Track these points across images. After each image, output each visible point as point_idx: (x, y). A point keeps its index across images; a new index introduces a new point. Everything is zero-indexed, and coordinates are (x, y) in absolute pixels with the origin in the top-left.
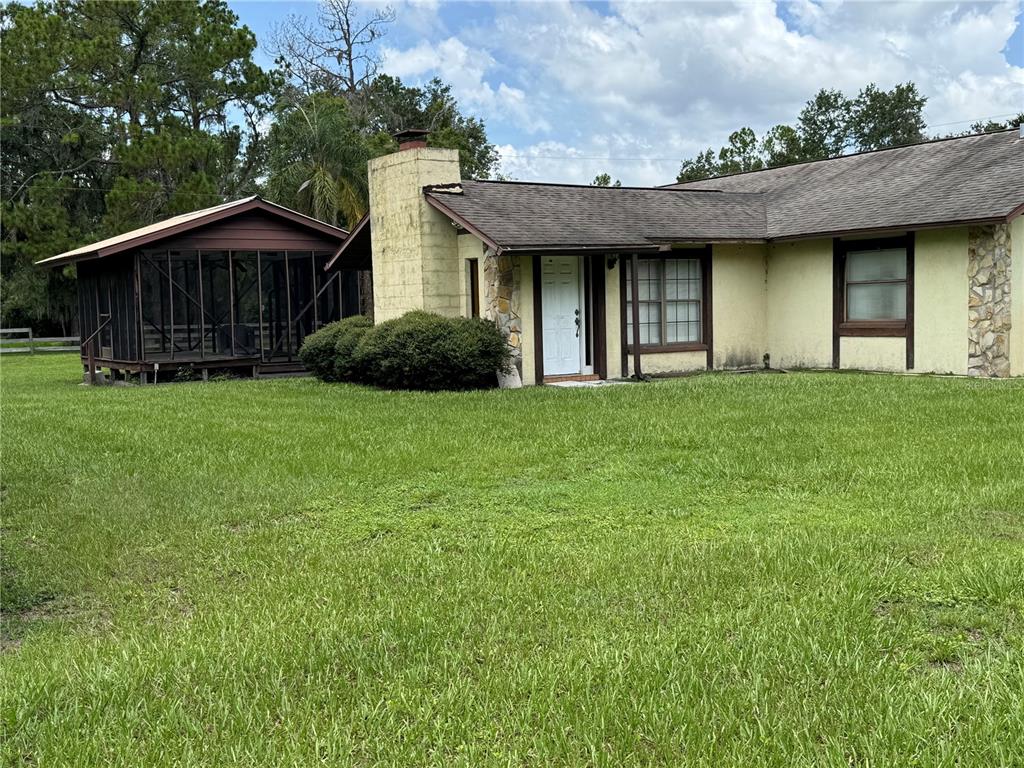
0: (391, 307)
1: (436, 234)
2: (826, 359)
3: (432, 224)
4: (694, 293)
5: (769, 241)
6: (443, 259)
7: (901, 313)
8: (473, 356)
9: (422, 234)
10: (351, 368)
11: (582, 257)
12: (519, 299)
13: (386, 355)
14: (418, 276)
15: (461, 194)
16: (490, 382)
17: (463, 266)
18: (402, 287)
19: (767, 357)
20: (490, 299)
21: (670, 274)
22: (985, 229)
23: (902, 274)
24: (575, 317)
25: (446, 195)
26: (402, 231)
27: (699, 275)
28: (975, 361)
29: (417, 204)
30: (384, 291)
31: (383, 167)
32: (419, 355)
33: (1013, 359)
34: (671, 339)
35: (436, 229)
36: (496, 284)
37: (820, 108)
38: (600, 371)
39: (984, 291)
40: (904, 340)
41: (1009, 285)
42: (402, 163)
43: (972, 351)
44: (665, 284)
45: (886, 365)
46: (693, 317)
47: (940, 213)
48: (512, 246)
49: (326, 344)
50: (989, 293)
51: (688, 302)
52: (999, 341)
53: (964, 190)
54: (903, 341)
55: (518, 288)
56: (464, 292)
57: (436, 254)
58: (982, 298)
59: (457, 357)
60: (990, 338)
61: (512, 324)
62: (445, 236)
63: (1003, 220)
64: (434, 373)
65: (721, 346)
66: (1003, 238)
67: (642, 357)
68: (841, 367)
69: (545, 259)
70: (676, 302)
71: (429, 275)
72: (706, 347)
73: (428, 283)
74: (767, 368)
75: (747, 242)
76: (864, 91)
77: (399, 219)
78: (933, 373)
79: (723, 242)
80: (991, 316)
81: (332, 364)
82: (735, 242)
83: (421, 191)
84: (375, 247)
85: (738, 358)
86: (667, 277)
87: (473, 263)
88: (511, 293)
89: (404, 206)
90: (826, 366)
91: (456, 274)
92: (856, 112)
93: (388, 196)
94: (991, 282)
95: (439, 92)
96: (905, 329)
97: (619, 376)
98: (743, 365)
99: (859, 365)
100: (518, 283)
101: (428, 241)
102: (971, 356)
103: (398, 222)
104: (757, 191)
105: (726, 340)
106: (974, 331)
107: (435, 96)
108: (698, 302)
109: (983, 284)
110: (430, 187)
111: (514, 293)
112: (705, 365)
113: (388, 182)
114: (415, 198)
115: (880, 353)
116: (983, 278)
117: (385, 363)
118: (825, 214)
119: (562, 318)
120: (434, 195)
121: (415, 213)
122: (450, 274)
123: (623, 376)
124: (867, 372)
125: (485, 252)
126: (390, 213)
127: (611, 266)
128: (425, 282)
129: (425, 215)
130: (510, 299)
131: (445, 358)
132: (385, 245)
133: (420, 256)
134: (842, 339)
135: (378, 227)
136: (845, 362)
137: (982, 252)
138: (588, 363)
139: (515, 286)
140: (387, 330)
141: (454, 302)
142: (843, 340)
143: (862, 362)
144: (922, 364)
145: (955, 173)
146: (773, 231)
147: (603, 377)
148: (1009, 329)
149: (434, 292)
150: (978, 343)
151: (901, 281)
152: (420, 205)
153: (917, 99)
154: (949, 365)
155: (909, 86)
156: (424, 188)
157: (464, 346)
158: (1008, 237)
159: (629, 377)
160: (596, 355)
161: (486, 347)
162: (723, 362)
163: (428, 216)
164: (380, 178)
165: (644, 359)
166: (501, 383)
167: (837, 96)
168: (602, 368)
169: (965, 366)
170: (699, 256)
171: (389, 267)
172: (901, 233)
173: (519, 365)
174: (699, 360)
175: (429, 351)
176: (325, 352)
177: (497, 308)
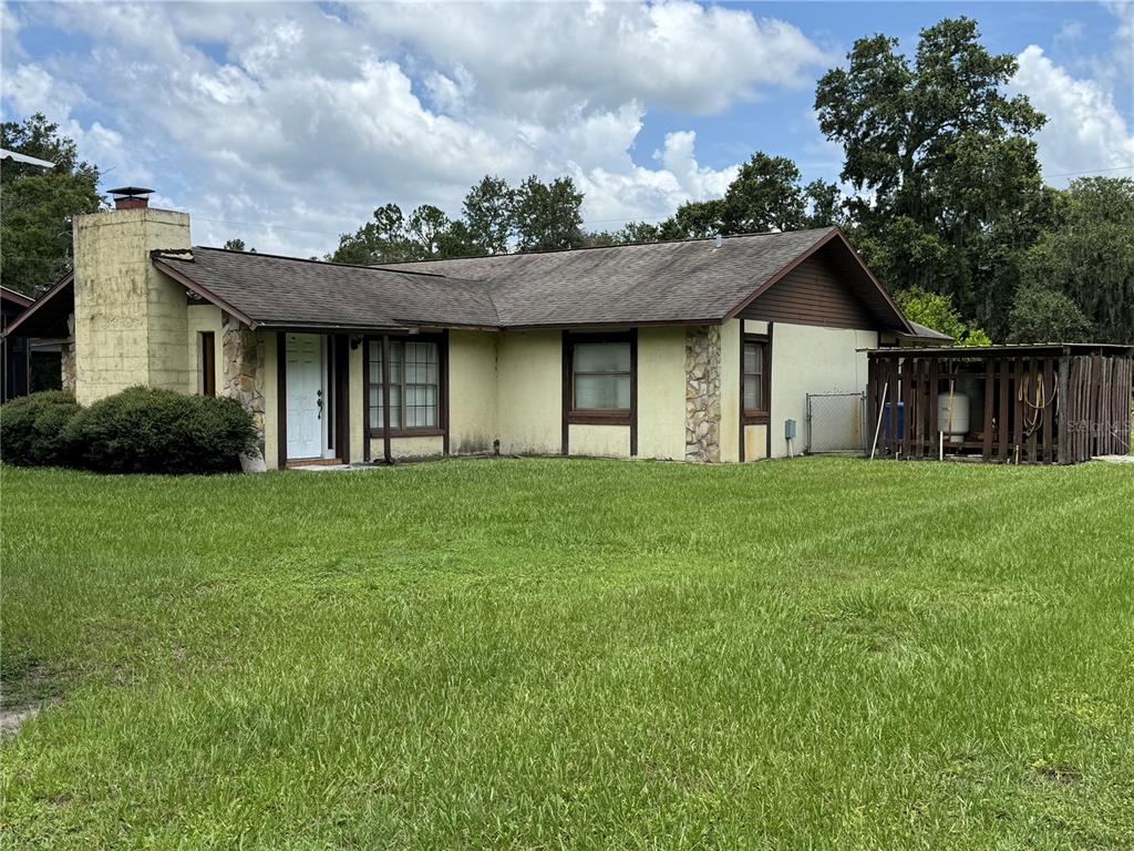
0: (101, 381)
1: (163, 303)
2: (555, 445)
3: (160, 292)
4: (433, 378)
5: (503, 329)
6: (171, 330)
7: (624, 403)
8: (219, 437)
9: (148, 302)
10: (55, 449)
11: (325, 336)
12: (263, 376)
13: (113, 434)
14: (143, 348)
15: (192, 261)
16: (234, 466)
17: (194, 340)
18: (118, 359)
19: (497, 443)
20: (231, 376)
21: (410, 357)
22: (701, 329)
23: (627, 367)
24: (317, 398)
25: (177, 262)
26: (121, 297)
27: (434, 358)
28: (692, 448)
29: (142, 269)
30: (91, 364)
31: (95, 225)
32: (157, 435)
33: (722, 446)
34: (409, 424)
35: (165, 298)
36: (239, 360)
37: (484, 194)
38: (343, 454)
39: (699, 385)
40: (628, 428)
41: (719, 381)
42: (122, 223)
43: (689, 439)
44: (404, 367)
45: (612, 452)
46: (430, 402)
47: (661, 312)
48: (265, 321)
49: (21, 422)
50: (704, 386)
51: (425, 387)
52: (712, 430)
53: (679, 292)
54: (627, 430)
55: (262, 366)
56: (195, 367)
57: (164, 325)
58: (698, 391)
59: (203, 438)
60: (705, 427)
61: (256, 403)
62: (174, 306)
63: (719, 322)
64: (174, 456)
65: (457, 431)
66: (715, 338)
67: (392, 441)
68: (570, 453)
69: (289, 336)
70: (415, 386)
71: (155, 347)
72: (443, 432)
73: (154, 356)
74: (497, 454)
75: (484, 329)
76: (526, 181)
77: (117, 284)
78: (654, 459)
79: (463, 328)
80: (705, 408)
81: (28, 445)
82: (473, 328)
83: (148, 255)
84: (81, 313)
85: (472, 444)
86: (407, 360)
87: (208, 338)
88: (255, 371)
89: (124, 270)
90: (555, 452)
91: (185, 348)
92: (518, 202)
93: (101, 257)
94: (705, 377)
95: (42, 130)
96: (629, 418)
97: (362, 460)
98: (475, 450)
99: (586, 451)
100: (263, 360)
101: (155, 310)
102: (688, 443)
103: (115, 288)
104: (475, 278)
105: (462, 424)
106: (691, 421)
107: (37, 134)
108: (434, 386)
109: (698, 379)
110: (158, 251)
111: (258, 371)
112: (442, 451)
113: (102, 243)
114: (140, 263)
115: (606, 440)
116: (698, 373)
117: (113, 444)
118: (552, 307)
119: (305, 398)
120: (163, 260)
121: (140, 280)
122: (178, 347)
123: (365, 460)
124: (594, 458)
125: (224, 326)
126: (103, 278)
127: (355, 347)
128: (151, 355)
129: (153, 281)
130: (253, 376)
131: (189, 439)
132: (95, 311)
133: (145, 326)
134: (571, 426)
135: (85, 293)
136: (573, 449)
137: (698, 349)
138: (330, 447)
139: (259, 364)
140: (111, 407)
141: (182, 378)
142: (572, 428)
143: (590, 449)
144: (645, 451)
145: (666, 276)
146: (506, 320)
147: (346, 461)
148: (719, 420)
149: (160, 366)
150: (694, 432)
151: (625, 374)
152: (147, 270)
153: (575, 194)
154: (669, 452)
155: (566, 181)
156: (152, 252)
157: (209, 426)
158: (719, 337)
159: (371, 461)
160: (339, 439)
161: (234, 428)
162: (458, 447)
163: (155, 282)
164: (89, 238)
165: (394, 443)
166: (245, 467)
167: (502, 184)
168: (345, 453)
169: (683, 452)
170: (437, 340)
171: (101, 336)
172: (626, 329)
173: (262, 447)
174: (436, 445)
175: (169, 431)
176: (18, 431)
177: (239, 387)
